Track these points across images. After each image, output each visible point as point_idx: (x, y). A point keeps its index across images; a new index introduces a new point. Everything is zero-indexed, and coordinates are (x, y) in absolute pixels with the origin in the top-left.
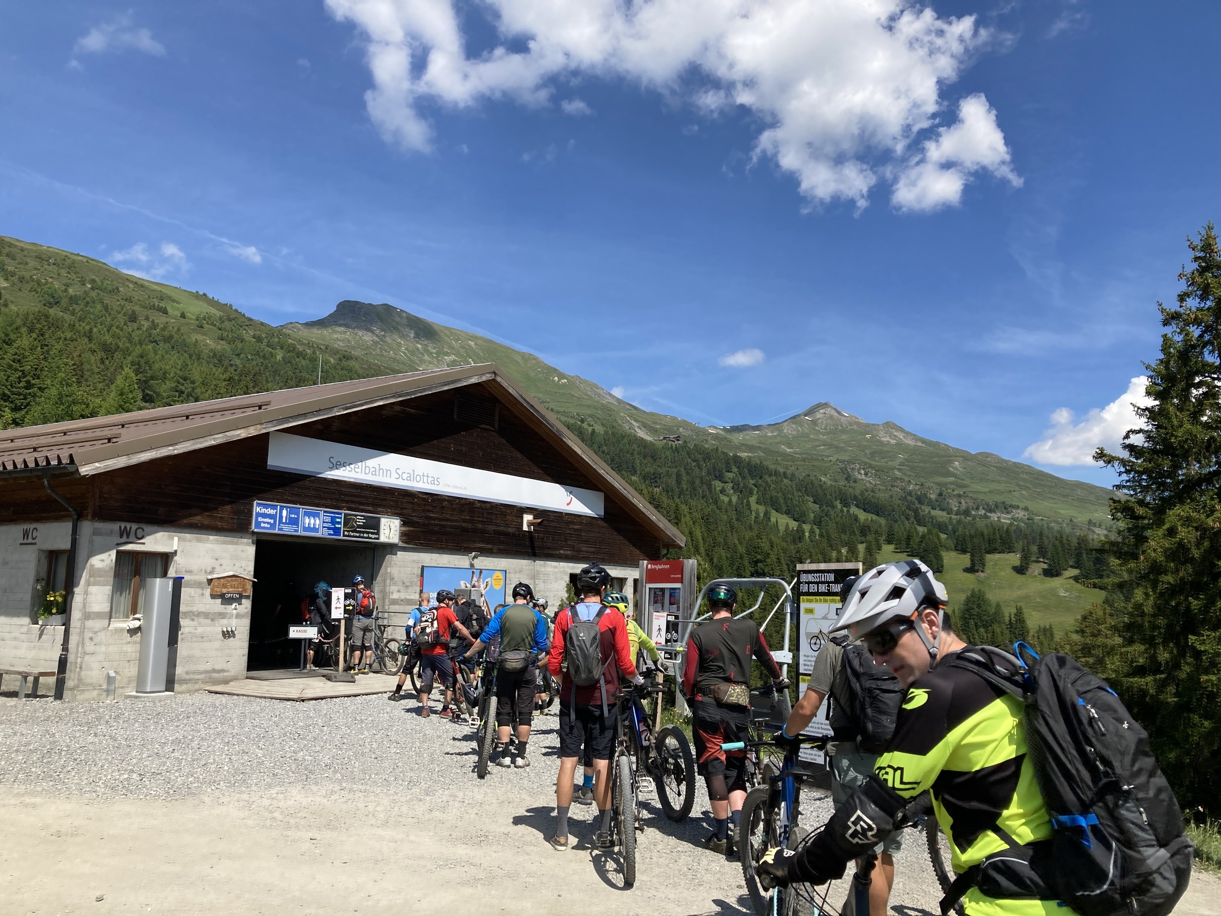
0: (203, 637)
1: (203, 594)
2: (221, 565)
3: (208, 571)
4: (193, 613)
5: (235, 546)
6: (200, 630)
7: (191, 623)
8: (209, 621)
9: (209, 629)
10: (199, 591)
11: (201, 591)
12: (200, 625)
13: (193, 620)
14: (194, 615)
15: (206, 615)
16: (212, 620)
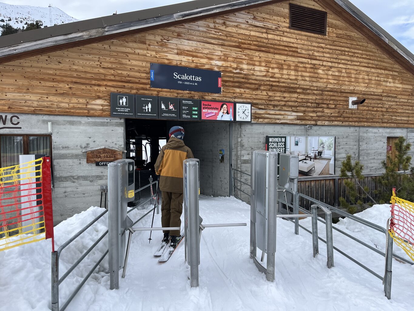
0: (84, 194)
1: (80, 163)
2: (94, 141)
3: (83, 146)
4: (73, 177)
5: (106, 128)
6: (80, 189)
7: (72, 184)
8: (88, 182)
9: (89, 188)
10: (76, 161)
11: (79, 161)
12: (80, 185)
13: (74, 182)
14: (74, 179)
15: (85, 178)
16: (91, 181)
